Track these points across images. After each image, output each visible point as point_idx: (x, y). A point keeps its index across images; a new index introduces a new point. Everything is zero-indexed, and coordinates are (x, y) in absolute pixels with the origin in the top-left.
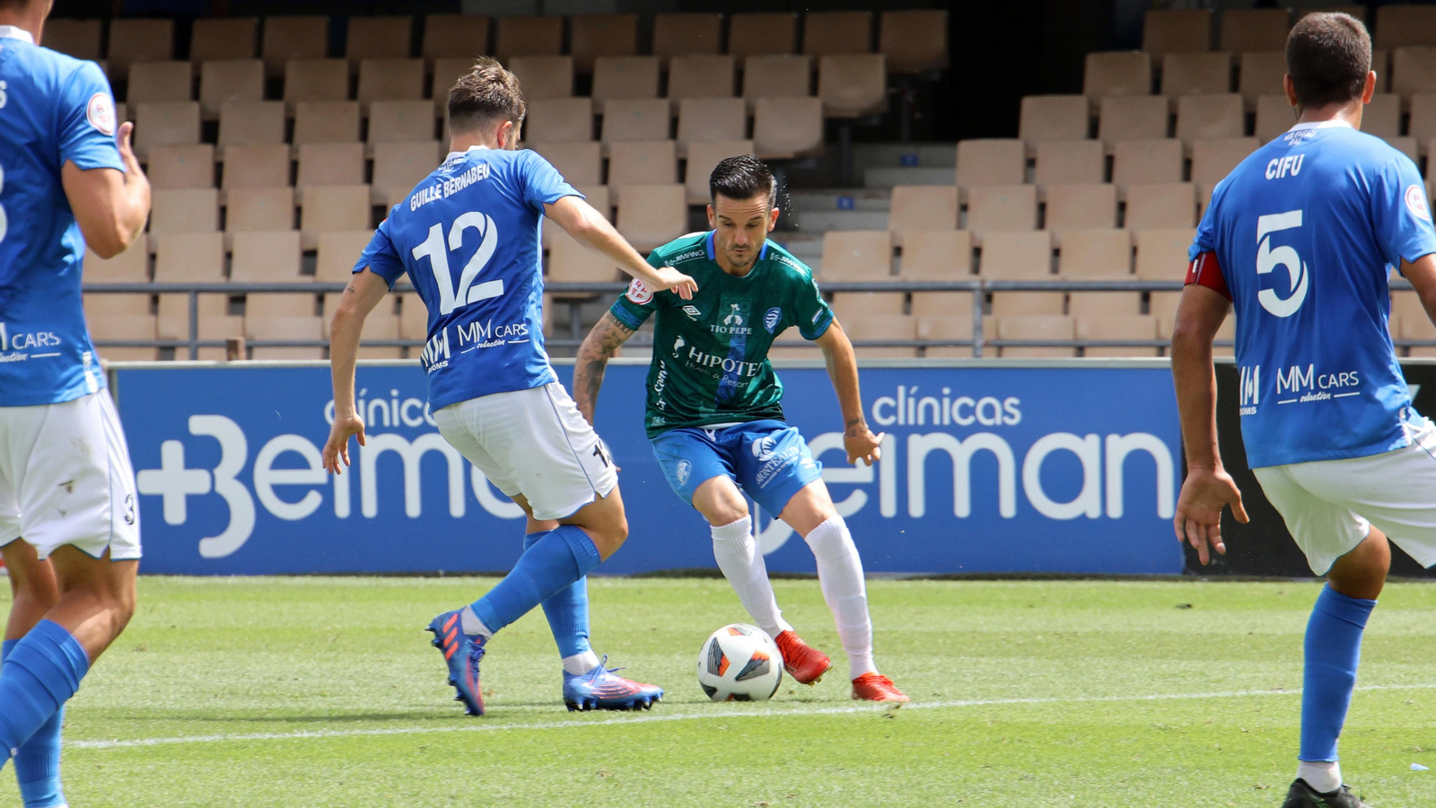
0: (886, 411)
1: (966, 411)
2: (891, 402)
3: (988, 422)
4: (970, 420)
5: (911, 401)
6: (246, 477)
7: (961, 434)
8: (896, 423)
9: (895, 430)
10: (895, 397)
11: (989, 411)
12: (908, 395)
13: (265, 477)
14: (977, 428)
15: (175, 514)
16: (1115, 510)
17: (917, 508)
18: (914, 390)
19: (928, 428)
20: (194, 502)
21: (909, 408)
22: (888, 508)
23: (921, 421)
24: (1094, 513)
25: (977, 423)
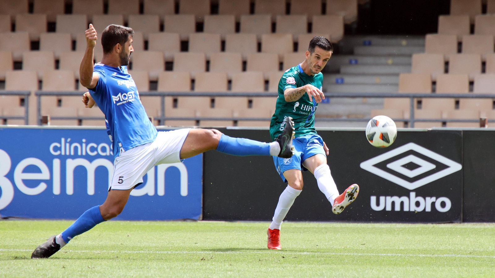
0: (56, 149)
1: (93, 149)
2: (58, 145)
3: (104, 154)
4: (95, 153)
5: (68, 145)
7: (91, 159)
8: (60, 154)
9: (61, 157)
10: (60, 143)
11: (104, 150)
12: (66, 142)
14: (98, 156)
16: (161, 192)
17: (70, 190)
18: (69, 140)
19: (75, 156)
21: (66, 148)
22: (56, 190)
23: (72, 153)
24: (151, 193)
25: (98, 154)
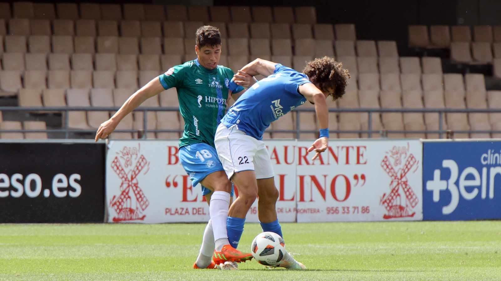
6: (457, 183)
13: (463, 183)
15: (436, 198)
20: (442, 193)
